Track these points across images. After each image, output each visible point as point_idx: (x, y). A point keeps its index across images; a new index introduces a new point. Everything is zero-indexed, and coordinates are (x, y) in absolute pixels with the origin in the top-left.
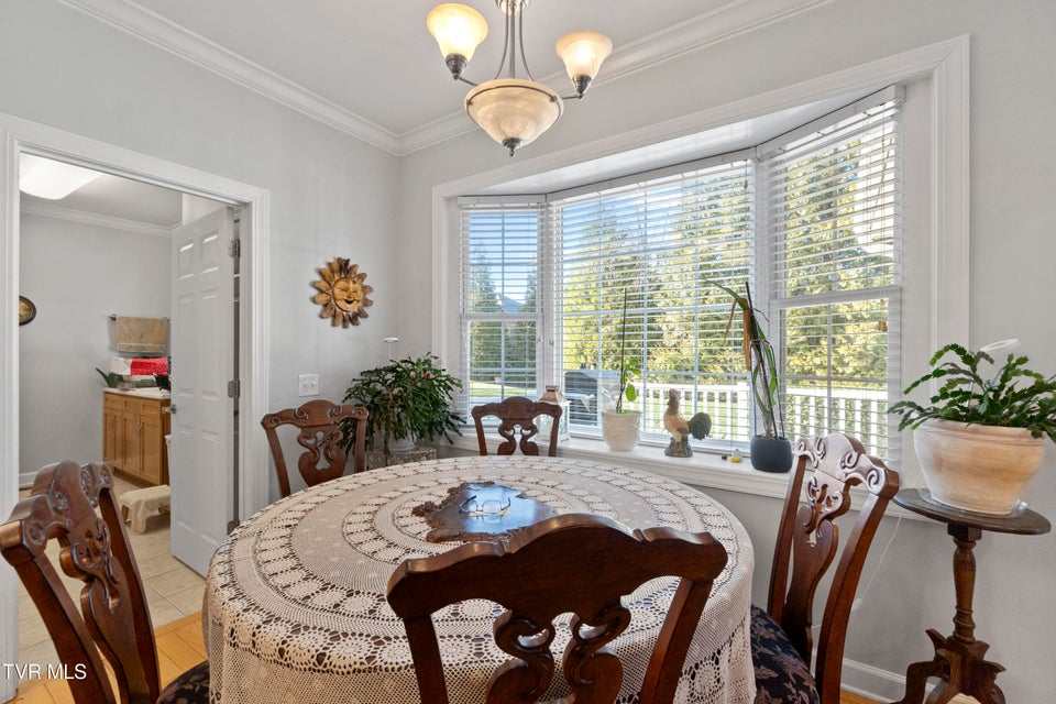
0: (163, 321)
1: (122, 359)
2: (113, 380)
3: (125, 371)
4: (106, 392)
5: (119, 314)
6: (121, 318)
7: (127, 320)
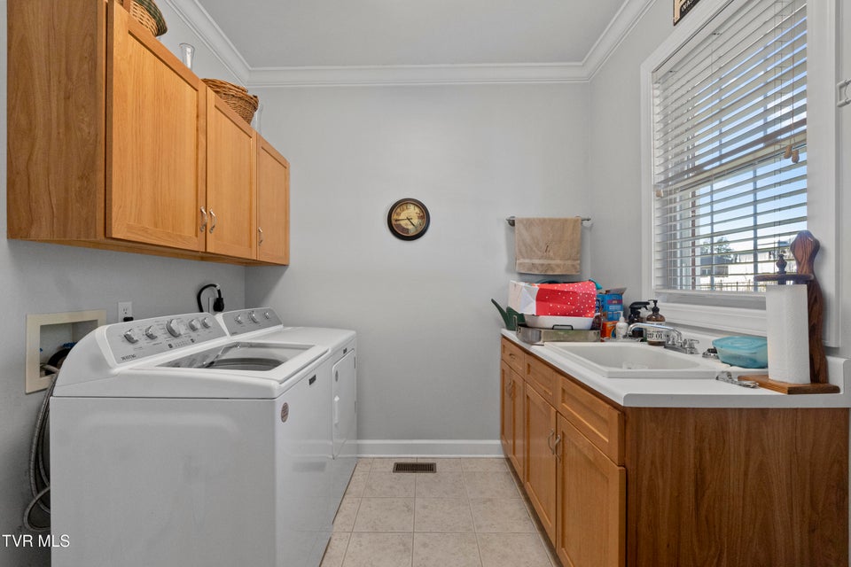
0: (576, 221)
1: (523, 284)
2: (513, 319)
3: (529, 308)
4: (504, 337)
5: (518, 214)
6: (521, 221)
7: (529, 223)
